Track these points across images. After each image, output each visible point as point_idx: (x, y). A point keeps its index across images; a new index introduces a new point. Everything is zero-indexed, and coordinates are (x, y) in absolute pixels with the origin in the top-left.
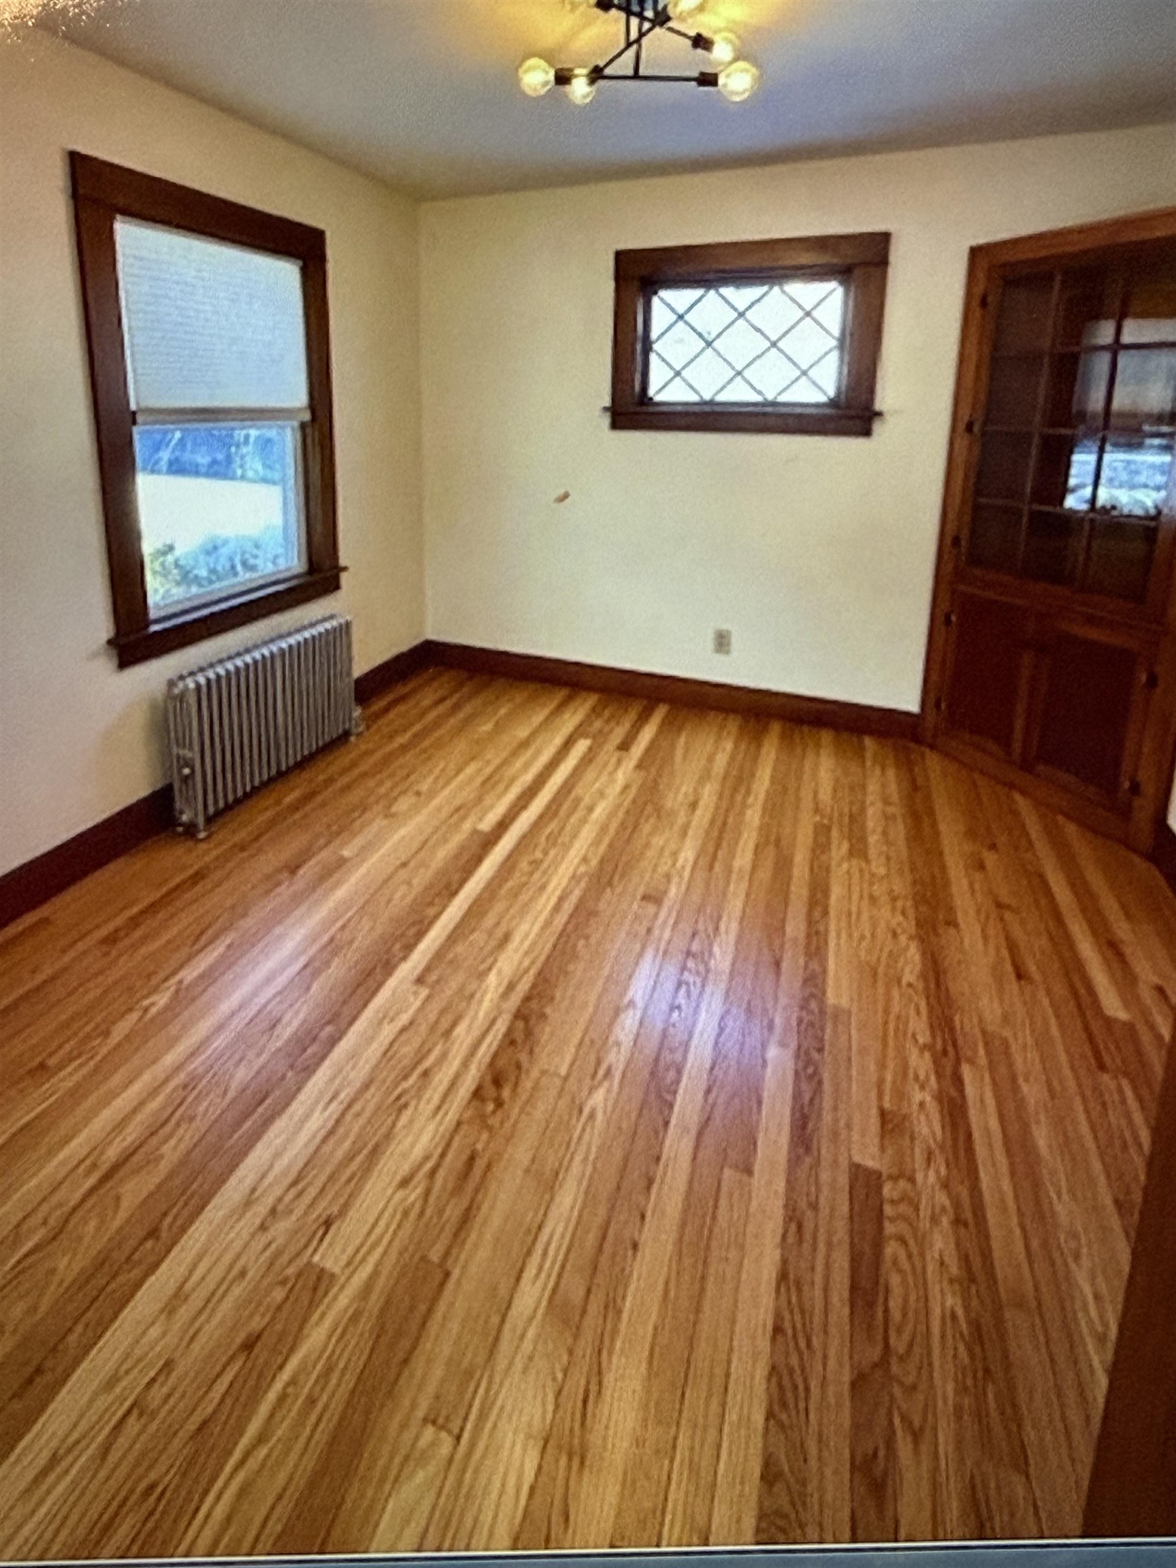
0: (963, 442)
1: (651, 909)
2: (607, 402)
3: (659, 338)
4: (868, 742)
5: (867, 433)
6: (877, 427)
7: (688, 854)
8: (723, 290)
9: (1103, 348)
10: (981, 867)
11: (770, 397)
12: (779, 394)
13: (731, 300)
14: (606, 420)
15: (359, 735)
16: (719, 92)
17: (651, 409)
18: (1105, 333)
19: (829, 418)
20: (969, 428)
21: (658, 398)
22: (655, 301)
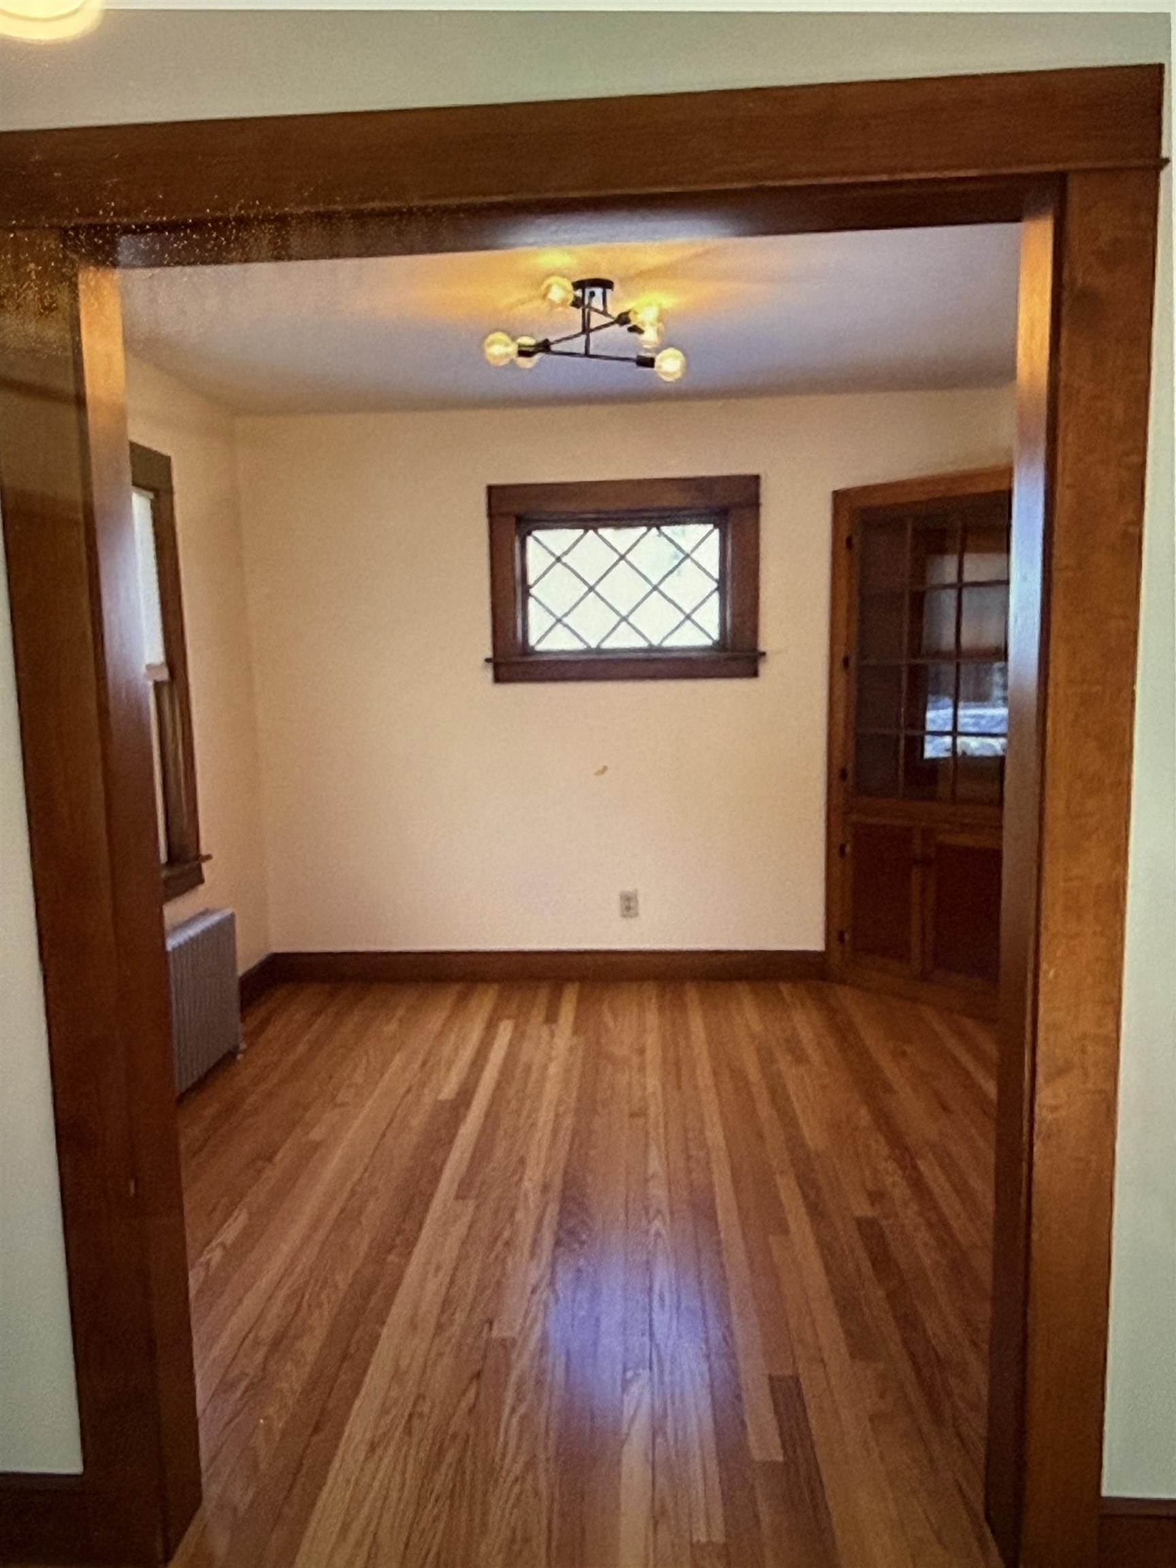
0: (841, 679)
1: (640, 1122)
2: (489, 653)
3: (536, 582)
4: (785, 988)
5: (755, 674)
6: (763, 669)
7: (653, 1082)
8: (601, 531)
9: (950, 586)
10: (904, 1054)
11: (656, 642)
12: (665, 638)
13: (610, 540)
14: (489, 674)
15: (244, 1052)
16: (656, 373)
17: (531, 659)
18: (947, 569)
19: (715, 662)
20: (846, 662)
21: (540, 647)
22: (530, 541)
